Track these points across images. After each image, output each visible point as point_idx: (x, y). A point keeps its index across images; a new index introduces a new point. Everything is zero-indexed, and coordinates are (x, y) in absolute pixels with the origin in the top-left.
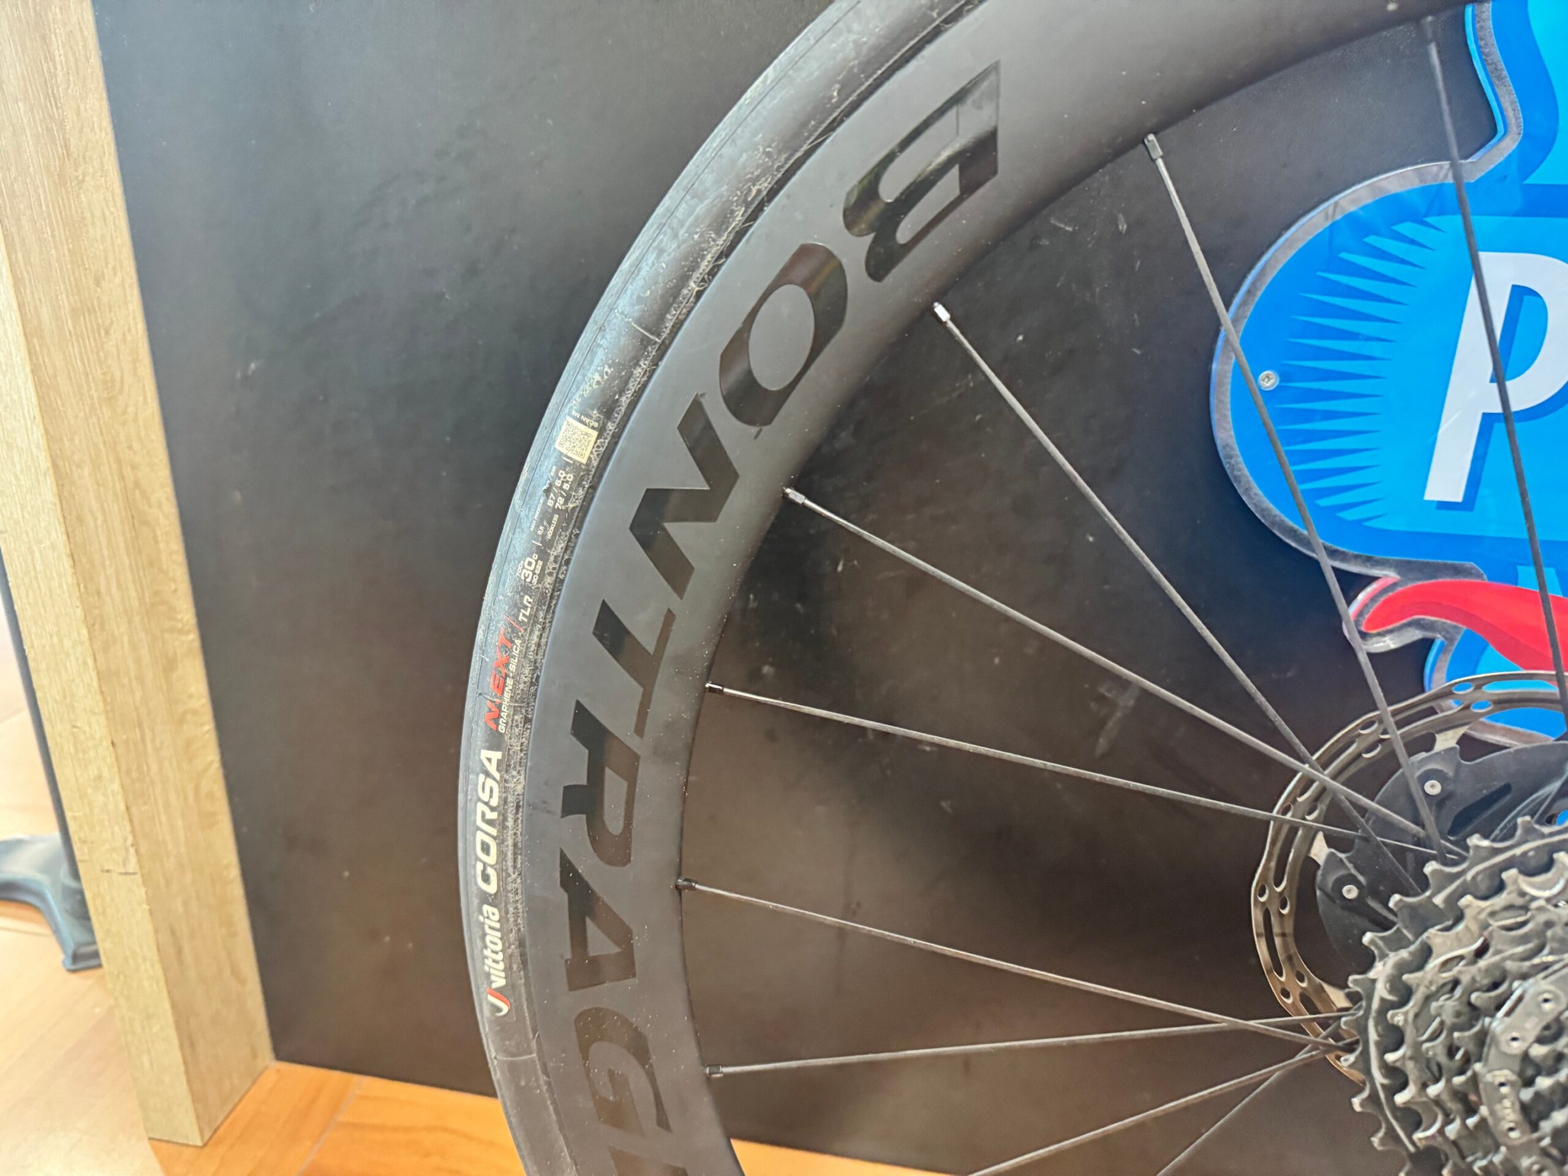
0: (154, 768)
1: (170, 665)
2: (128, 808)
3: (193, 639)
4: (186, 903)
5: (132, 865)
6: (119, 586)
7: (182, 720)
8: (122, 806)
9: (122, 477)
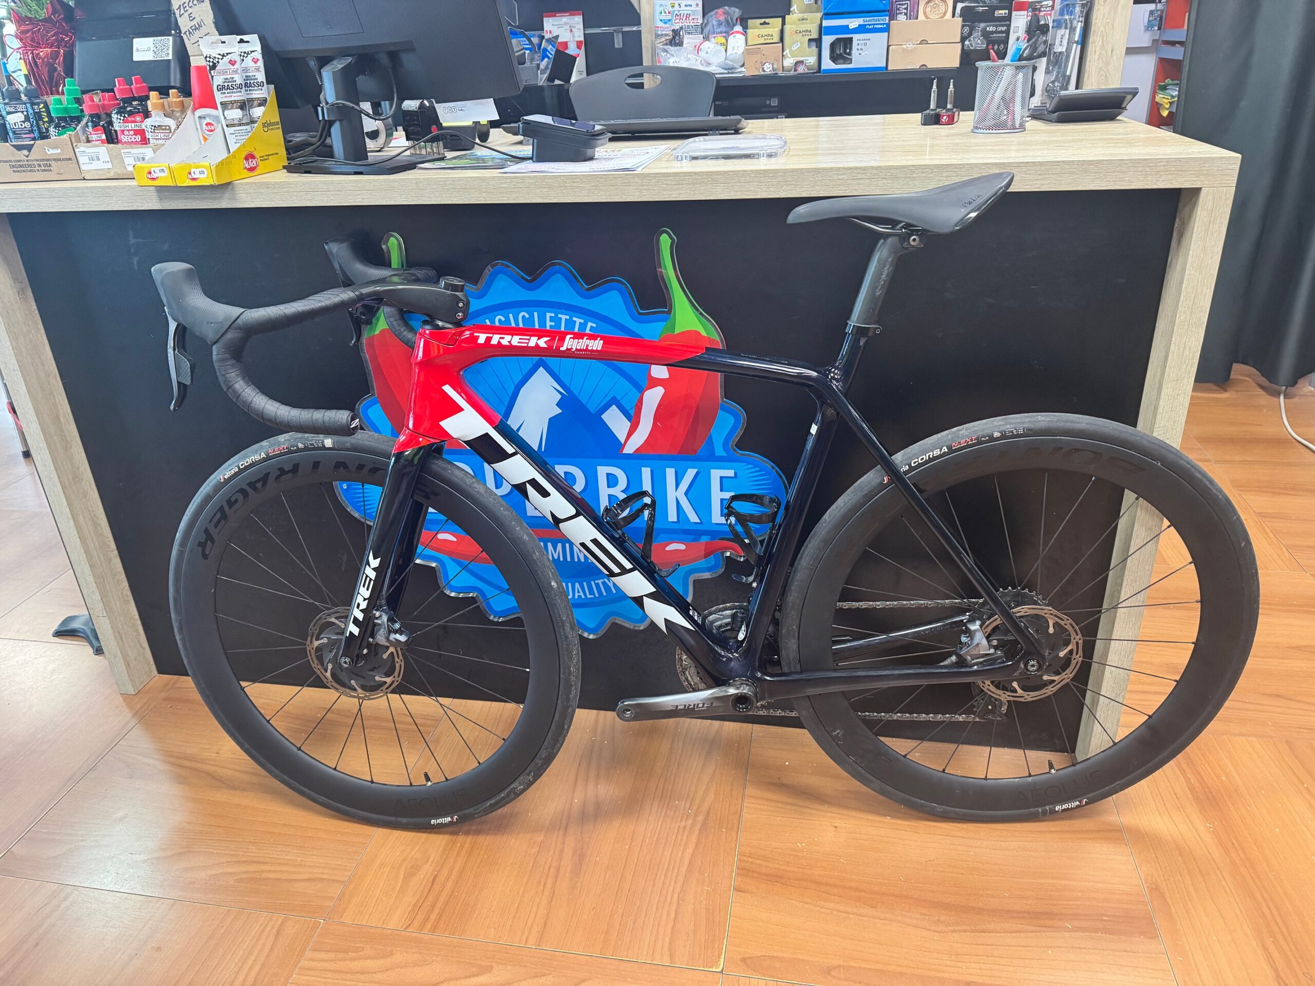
0: (108, 588)
1: (110, 560)
2: (102, 599)
3: (116, 552)
4: (122, 625)
5: (105, 615)
6: (93, 542)
7: (115, 574)
8: (100, 599)
9: (90, 515)
